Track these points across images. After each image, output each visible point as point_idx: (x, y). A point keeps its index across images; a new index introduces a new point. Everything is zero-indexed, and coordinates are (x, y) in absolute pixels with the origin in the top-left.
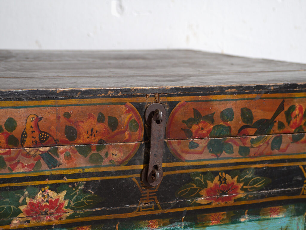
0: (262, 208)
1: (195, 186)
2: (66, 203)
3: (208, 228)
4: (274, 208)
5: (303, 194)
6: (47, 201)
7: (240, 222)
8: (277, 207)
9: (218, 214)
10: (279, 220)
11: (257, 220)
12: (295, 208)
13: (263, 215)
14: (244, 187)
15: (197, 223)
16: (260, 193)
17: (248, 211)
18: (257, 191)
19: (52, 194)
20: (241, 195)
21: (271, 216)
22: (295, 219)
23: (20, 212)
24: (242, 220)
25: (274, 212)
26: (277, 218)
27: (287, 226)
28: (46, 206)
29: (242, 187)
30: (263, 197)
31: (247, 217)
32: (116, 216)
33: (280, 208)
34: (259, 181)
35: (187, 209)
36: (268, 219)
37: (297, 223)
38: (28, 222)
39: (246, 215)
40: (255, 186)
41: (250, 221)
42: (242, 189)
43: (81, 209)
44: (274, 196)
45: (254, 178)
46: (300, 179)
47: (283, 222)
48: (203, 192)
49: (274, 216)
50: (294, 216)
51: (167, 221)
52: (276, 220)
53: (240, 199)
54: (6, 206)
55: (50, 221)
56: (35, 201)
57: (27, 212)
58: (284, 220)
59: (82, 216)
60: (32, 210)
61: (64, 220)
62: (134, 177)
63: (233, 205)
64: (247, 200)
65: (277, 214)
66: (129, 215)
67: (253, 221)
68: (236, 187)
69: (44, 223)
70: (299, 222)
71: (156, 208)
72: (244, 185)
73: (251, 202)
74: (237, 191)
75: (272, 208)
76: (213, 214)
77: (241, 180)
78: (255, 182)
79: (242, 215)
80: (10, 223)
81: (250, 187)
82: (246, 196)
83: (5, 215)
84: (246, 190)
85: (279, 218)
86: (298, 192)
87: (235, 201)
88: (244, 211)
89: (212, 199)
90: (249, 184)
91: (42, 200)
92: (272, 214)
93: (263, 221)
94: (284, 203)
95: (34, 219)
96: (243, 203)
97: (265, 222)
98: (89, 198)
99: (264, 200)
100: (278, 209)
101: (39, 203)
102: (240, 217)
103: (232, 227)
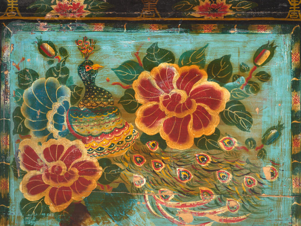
0: (250, 25)
1: (189, 3)
2: (85, 6)
3: (201, 34)
4: (261, 26)
5: (289, 17)
6: (71, 4)
7: (230, 33)
8: (264, 26)
9: (210, 25)
10: (266, 35)
11: (245, 33)
12: (281, 28)
13: (251, 30)
14: (233, 7)
15: (191, 30)
16: (248, 13)
17: (237, 26)
18: (244, 11)
20: (230, 13)
21: (258, 31)
22: (281, 36)
23: (52, 9)
24: (232, 32)
25: (262, 29)
26: (264, 34)
27: (274, 41)
28: (70, 7)
29: (231, 7)
30: (250, 16)
31: (236, 30)
32: (124, 19)
33: (267, 26)
34: (246, 4)
35: (183, 19)
36: (256, 34)
37: (284, 39)
38: (58, 16)
39: (235, 28)
40: (243, 7)
41: (240, 33)
42: (231, 9)
43: (97, 11)
44: (261, 17)
45: (242, 1)
46: (286, 6)
47: (270, 37)
48: (196, 8)
49: (261, 31)
50: (281, 33)
51: (166, 26)
52: (263, 35)
53: (230, 16)
54: (42, 5)
55: (73, 17)
56: (62, 3)
57: (57, 10)
58: (271, 35)
59: (97, 16)
60: (60, 9)
61: (84, 18)
63: (223, 20)
64: (236, 17)
65: (264, 31)
66: (135, 19)
67: (242, 33)
68: (226, 7)
69: (69, 18)
70: (286, 39)
71: (157, 16)
72: (232, 6)
73: (240, 19)
74: (226, 10)
75: (260, 25)
76: (205, 25)
77: (229, 2)
78: (243, 5)
79: (232, 28)
80: (45, 16)
81: (238, 8)
82: (235, 15)
83: (42, 10)
84: (234, 10)
85: (266, 34)
86: (284, 16)
87: (225, 17)
88: (233, 25)
89: (204, 14)
90: (237, 6)
91: (68, 3)
92: (259, 30)
93: (252, 35)
94: (272, 23)
95: (62, 15)
96: (233, 19)
97: (253, 35)
98: (103, 4)
99: (252, 19)
100: (266, 27)
101: (65, 4)
102: (230, 30)
103: (222, 36)
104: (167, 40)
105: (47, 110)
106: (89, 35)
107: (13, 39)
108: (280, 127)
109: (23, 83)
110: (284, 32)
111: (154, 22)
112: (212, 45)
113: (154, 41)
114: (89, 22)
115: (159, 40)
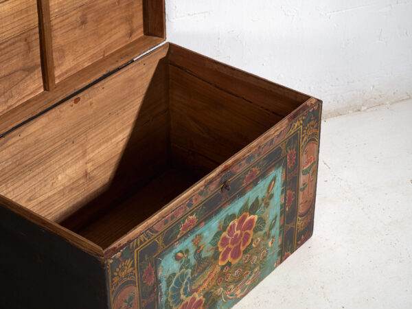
0: (266, 173)
2: (196, 217)
3: (246, 194)
4: (270, 170)
5: (281, 157)
6: (189, 221)
7: (258, 184)
9: (250, 186)
13: (267, 175)
15: (242, 195)
17: (261, 178)
18: (264, 167)
19: (191, 217)
20: (258, 172)
22: (278, 169)
23: (180, 231)
24: (259, 182)
28: (189, 223)
31: (261, 180)
32: (213, 211)
34: (265, 163)
35: (239, 191)
38: (183, 233)
40: (264, 165)
43: (201, 216)
44: (271, 165)
45: (263, 162)
46: (280, 151)
47: (274, 173)
48: (244, 181)
49: (270, 173)
51: (231, 201)
54: (175, 232)
55: (190, 228)
57: (183, 230)
59: (201, 219)
60: (184, 228)
61: (195, 225)
62: (219, 192)
63: (255, 179)
64: (260, 173)
65: (272, 172)
66: (218, 207)
67: (263, 180)
68: (256, 171)
69: (188, 230)
70: (280, 169)
71: (228, 198)
72: (259, 168)
73: (262, 173)
76: (248, 187)
79: (259, 180)
80: (177, 238)
81: (262, 167)
83: (175, 235)
84: (260, 170)
86: (279, 157)
87: (256, 177)
88: (259, 178)
89: (248, 181)
91: (187, 222)
93: (267, 178)
94: (274, 165)
95: (185, 231)
96: (259, 175)
98: (204, 210)
99: (267, 169)
100: (272, 169)
101: (186, 224)
103: (255, 189)
104: (232, 209)
105: (179, 289)
106: (198, 233)
107: (162, 264)
108: (276, 217)
109: (169, 284)
110: (279, 166)
111: (225, 203)
112: (251, 197)
113: (226, 213)
114: (198, 225)
115: (229, 211)
